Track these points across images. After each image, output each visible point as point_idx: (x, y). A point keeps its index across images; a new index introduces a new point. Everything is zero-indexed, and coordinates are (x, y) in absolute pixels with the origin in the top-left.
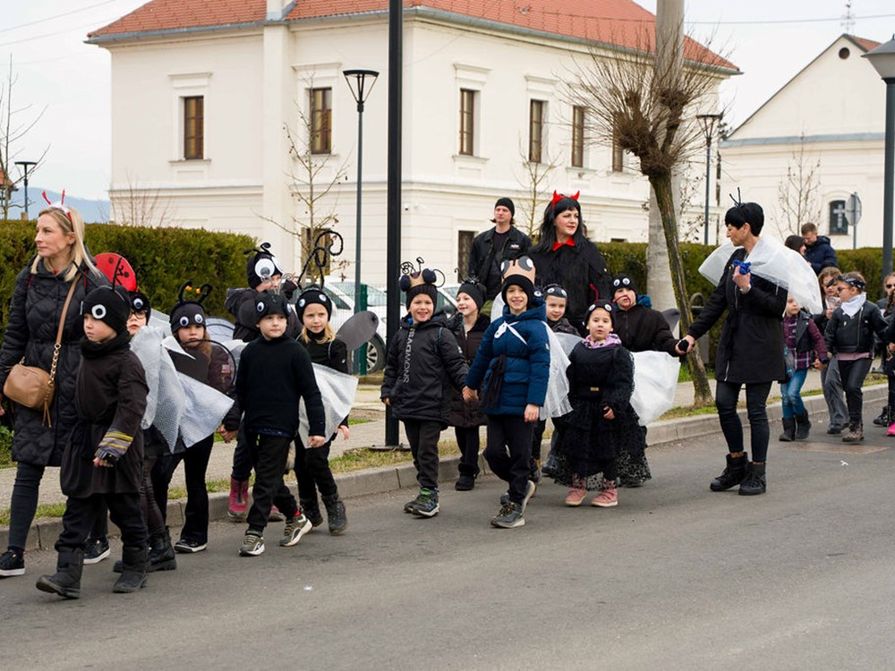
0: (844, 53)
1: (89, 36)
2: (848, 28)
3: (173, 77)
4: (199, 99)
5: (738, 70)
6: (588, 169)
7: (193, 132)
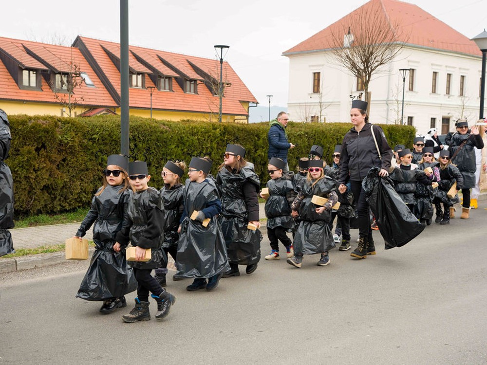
1: (283, 53)
3: (310, 66)
4: (319, 73)
6: (451, 95)
7: (316, 84)
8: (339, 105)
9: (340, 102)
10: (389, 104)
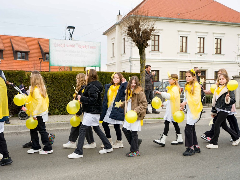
1: (103, 33)
6: (205, 54)
8: (115, 64)
9: (115, 62)
10: (131, 62)
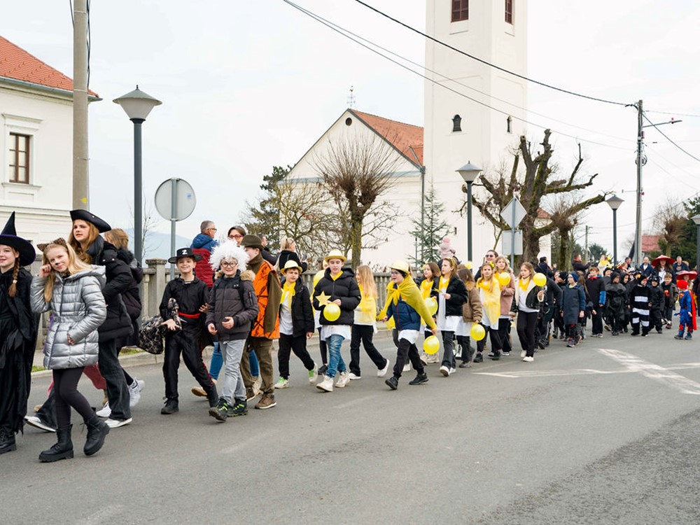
0: (349, 122)
2: (351, 106)
5: (97, 96)
